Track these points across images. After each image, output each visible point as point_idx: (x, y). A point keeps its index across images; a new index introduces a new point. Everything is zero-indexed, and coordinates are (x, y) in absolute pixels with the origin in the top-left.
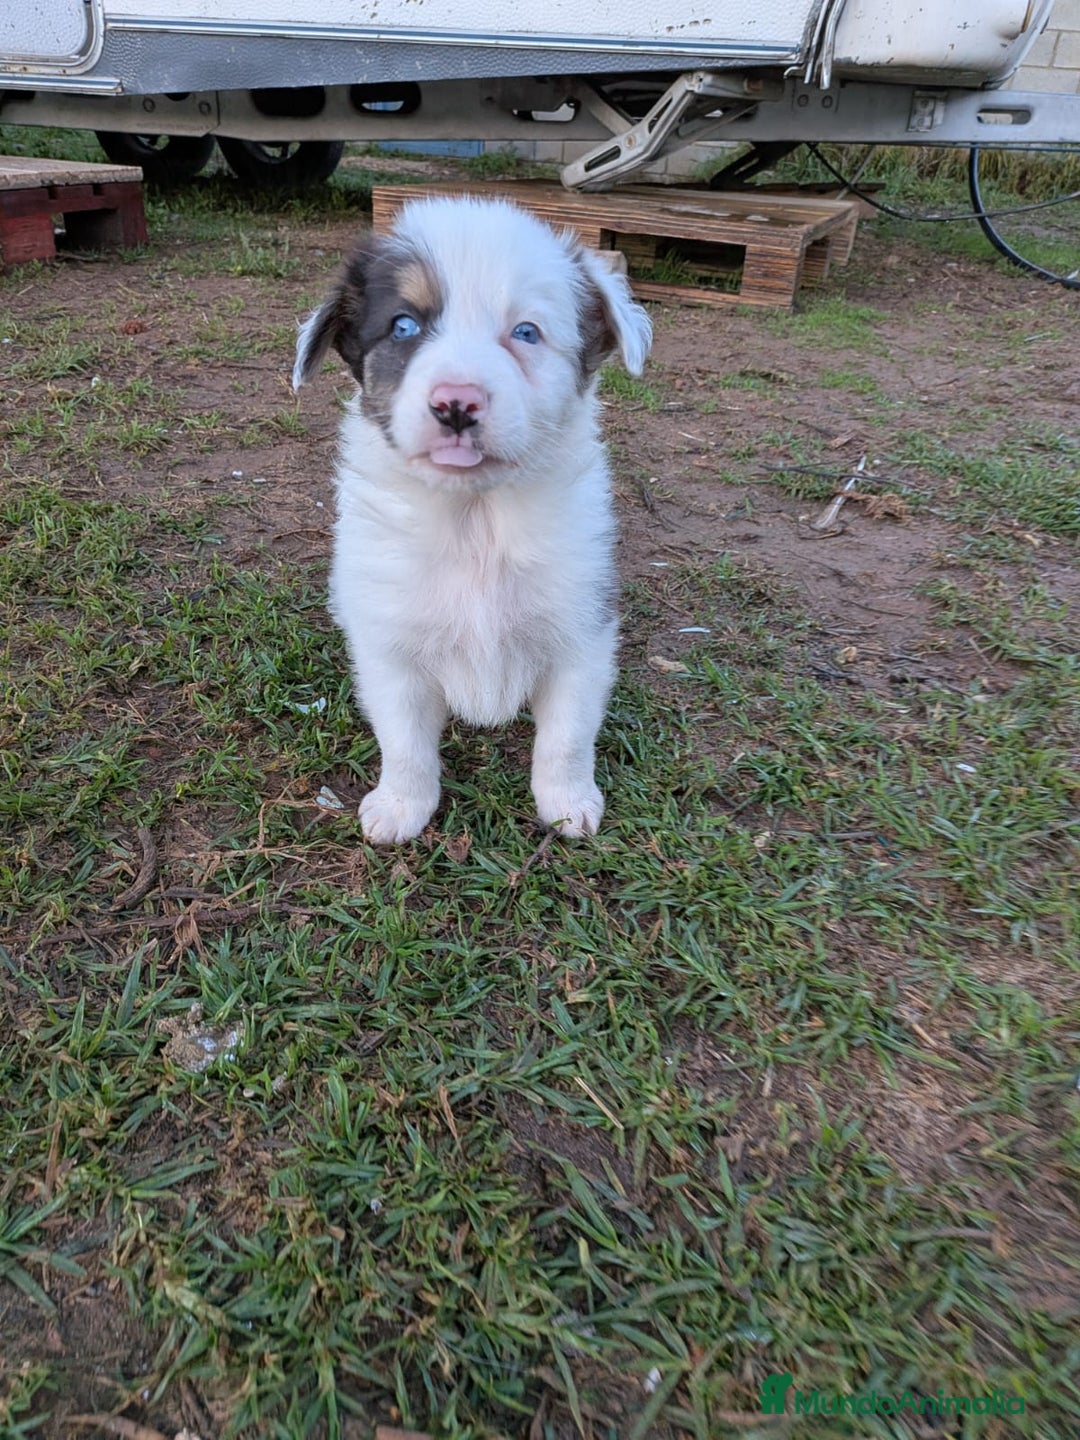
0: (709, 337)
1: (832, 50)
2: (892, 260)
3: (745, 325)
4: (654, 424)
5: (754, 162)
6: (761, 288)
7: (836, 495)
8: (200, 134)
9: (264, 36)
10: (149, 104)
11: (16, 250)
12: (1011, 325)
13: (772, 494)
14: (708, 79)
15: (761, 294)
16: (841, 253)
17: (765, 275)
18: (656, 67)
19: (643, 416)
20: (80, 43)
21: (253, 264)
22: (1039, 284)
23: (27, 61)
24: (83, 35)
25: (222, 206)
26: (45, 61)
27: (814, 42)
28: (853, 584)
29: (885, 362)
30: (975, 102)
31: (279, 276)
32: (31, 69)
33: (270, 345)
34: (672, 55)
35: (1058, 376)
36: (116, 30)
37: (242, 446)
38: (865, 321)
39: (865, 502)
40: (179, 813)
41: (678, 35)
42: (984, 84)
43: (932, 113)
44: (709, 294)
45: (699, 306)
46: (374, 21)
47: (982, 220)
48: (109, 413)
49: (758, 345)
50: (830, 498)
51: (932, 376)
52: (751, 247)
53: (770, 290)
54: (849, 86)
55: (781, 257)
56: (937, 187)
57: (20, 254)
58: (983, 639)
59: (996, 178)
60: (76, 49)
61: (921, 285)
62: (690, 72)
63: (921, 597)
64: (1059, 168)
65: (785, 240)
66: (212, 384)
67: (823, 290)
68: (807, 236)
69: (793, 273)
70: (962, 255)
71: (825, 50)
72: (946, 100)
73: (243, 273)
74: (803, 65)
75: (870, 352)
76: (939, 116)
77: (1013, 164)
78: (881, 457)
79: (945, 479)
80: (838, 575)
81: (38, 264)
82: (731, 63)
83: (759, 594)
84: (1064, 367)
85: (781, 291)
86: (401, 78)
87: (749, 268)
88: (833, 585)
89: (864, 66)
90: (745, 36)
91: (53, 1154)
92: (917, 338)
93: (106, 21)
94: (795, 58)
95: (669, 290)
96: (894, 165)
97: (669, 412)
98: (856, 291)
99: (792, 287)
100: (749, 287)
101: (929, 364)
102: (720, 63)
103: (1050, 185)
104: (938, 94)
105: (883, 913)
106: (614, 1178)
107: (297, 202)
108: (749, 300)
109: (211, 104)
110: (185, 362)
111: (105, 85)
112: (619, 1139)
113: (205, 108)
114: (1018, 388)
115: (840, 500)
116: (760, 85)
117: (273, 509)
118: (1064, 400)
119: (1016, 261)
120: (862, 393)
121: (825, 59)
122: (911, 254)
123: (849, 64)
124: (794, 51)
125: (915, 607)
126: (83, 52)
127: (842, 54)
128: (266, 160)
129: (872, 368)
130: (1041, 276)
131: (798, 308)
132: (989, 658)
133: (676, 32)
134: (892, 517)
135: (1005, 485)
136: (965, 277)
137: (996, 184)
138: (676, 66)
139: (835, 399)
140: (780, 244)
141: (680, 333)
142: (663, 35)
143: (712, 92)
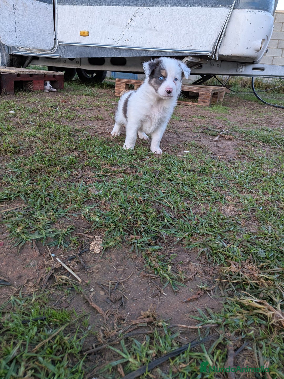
0: (191, 110)
1: (219, 52)
2: (233, 100)
3: (198, 108)
4: (178, 123)
5: (202, 80)
6: (202, 102)
7: (218, 135)
8: (76, 68)
9: (93, 47)
10: (65, 61)
11: (36, 87)
12: (260, 112)
13: (204, 134)
14: (191, 58)
15: (202, 103)
16: (221, 98)
17: (203, 99)
18: (180, 55)
19: (176, 121)
20: (52, 47)
21: (88, 93)
22: (268, 106)
23: (40, 50)
24: (53, 45)
25: (78, 84)
26: (44, 50)
27: (215, 51)
28: (221, 148)
29: (230, 116)
30: (252, 66)
31: (94, 96)
32: (40, 52)
33: (94, 106)
34: (183, 53)
35: (270, 120)
36: (60, 45)
37: (90, 120)
38: (226, 109)
39: (224, 137)
40: (85, 168)
41: (185, 48)
42: (253, 62)
43: (242, 68)
44: (190, 103)
45: (188, 105)
46: (118, 44)
47: (255, 93)
48: (62, 113)
49: (201, 112)
50: (217, 135)
51: (240, 119)
52: (200, 93)
53: (205, 102)
54: (223, 62)
55: (207, 95)
56: (246, 90)
57: (37, 88)
58: (248, 156)
59: (260, 88)
60: (51, 48)
61: (240, 105)
62: (187, 56)
63: (236, 150)
64: (275, 86)
65: (208, 91)
66: (82, 112)
67: (217, 104)
68: (213, 91)
69: (210, 98)
70: (250, 100)
71: (217, 52)
72: (245, 66)
73: (86, 95)
74: (212, 55)
75: (227, 114)
76: (244, 69)
77: (264, 85)
78: (228, 130)
79: (242, 134)
80: (218, 146)
81: (40, 91)
82: (196, 55)
83: (201, 147)
84: (271, 119)
85: (207, 102)
86: (123, 56)
87: (200, 98)
88: (217, 148)
89: (226, 56)
90: (199, 49)
91: (70, 203)
92: (238, 113)
93: (58, 43)
94: (210, 54)
95: (182, 102)
96: (235, 85)
97: (182, 121)
98: (224, 104)
99: (209, 101)
100: (200, 101)
101: (240, 117)
102: (194, 54)
103: (273, 90)
104: (243, 64)
105: (223, 186)
106: (171, 213)
107: (96, 85)
108: (199, 104)
109: (80, 61)
110: (76, 107)
111: (57, 56)
112: (172, 209)
113: (77, 62)
114: (260, 121)
115: (219, 136)
116: (203, 60)
117: (98, 129)
118: (271, 124)
119: (262, 101)
120: (225, 120)
121: (217, 54)
122: (238, 99)
123: (222, 55)
124: (210, 52)
125: (234, 151)
126: (52, 49)
127: (221, 53)
128: (88, 77)
129: (227, 116)
130: (268, 105)
131: (210, 106)
132: (249, 159)
133: (184, 48)
134: (230, 139)
135: (255, 135)
136: (250, 104)
137: (260, 90)
138: (184, 55)
139: (218, 121)
140: (207, 92)
141: (184, 109)
142: (182, 48)
143: (192, 61)
